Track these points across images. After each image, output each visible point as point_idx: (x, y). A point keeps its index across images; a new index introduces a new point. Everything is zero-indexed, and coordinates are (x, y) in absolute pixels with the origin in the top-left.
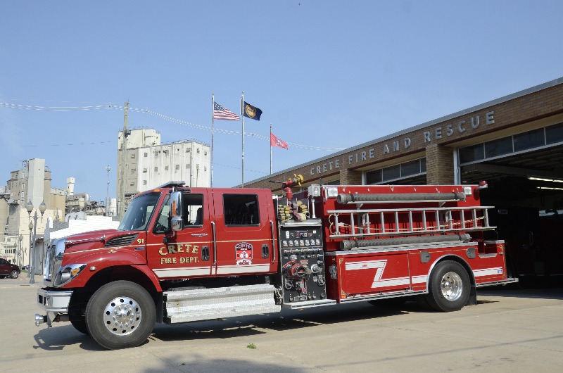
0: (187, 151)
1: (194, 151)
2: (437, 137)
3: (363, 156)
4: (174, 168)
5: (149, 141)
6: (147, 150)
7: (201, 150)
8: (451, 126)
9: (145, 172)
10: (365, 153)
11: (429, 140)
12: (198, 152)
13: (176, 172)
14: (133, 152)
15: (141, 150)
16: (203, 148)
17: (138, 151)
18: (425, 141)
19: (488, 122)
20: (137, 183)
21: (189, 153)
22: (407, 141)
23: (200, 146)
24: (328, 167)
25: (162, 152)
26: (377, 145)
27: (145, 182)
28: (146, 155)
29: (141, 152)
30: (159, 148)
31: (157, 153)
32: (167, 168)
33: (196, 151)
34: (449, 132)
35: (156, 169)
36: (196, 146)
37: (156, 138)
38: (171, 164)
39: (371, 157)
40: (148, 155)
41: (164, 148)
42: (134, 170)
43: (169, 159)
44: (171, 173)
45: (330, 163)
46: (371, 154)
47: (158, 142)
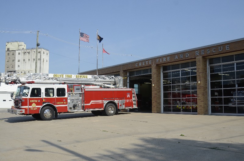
0: (39, 53)
1: (42, 53)
2: (202, 54)
3: (164, 60)
4: (32, 60)
5: (21, 47)
6: (20, 51)
7: (45, 52)
8: (209, 50)
9: (19, 61)
10: (165, 58)
11: (198, 55)
12: (44, 53)
13: (33, 62)
14: (13, 52)
15: (17, 51)
16: (46, 52)
17: (15, 52)
18: (196, 55)
19: (227, 49)
20: (15, 66)
21: (40, 54)
22: (187, 55)
23: (45, 51)
24: (145, 63)
25: (27, 52)
26: (172, 56)
27: (19, 66)
28: (19, 54)
29: (17, 52)
30: (25, 51)
31: (25, 53)
32: (29, 60)
33: (43, 53)
34: (208, 52)
35: (24, 60)
36: (43, 50)
37: (24, 46)
38: (31, 58)
39: (168, 60)
40: (20, 54)
41: (28, 51)
42: (14, 60)
43: (30, 56)
44: (31, 62)
45: (147, 62)
46: (168, 59)
47: (25, 48)
